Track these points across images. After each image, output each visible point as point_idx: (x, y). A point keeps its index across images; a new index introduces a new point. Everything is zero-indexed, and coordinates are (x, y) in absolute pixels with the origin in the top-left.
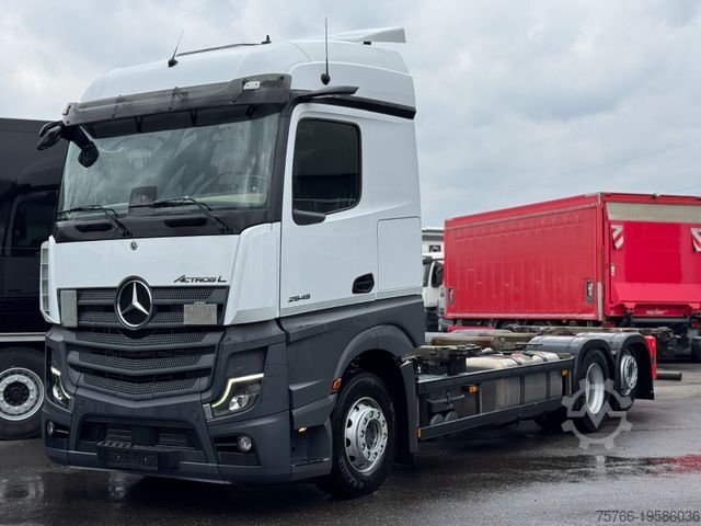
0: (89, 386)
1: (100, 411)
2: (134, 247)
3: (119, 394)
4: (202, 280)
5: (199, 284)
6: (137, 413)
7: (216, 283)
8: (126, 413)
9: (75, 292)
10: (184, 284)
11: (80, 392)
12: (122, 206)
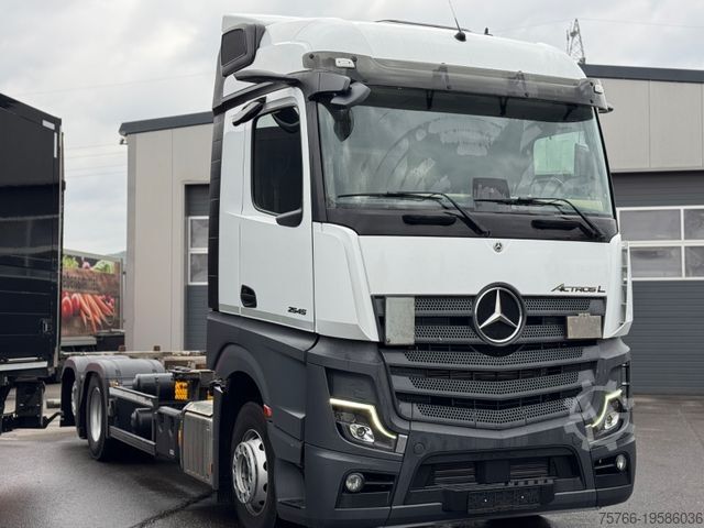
0: (430, 418)
1: (450, 448)
2: (498, 248)
3: (479, 424)
4: (582, 290)
5: (579, 293)
6: (507, 445)
7: (596, 294)
8: (490, 446)
9: (413, 299)
10: (563, 293)
11: (417, 427)
12: (462, 198)
